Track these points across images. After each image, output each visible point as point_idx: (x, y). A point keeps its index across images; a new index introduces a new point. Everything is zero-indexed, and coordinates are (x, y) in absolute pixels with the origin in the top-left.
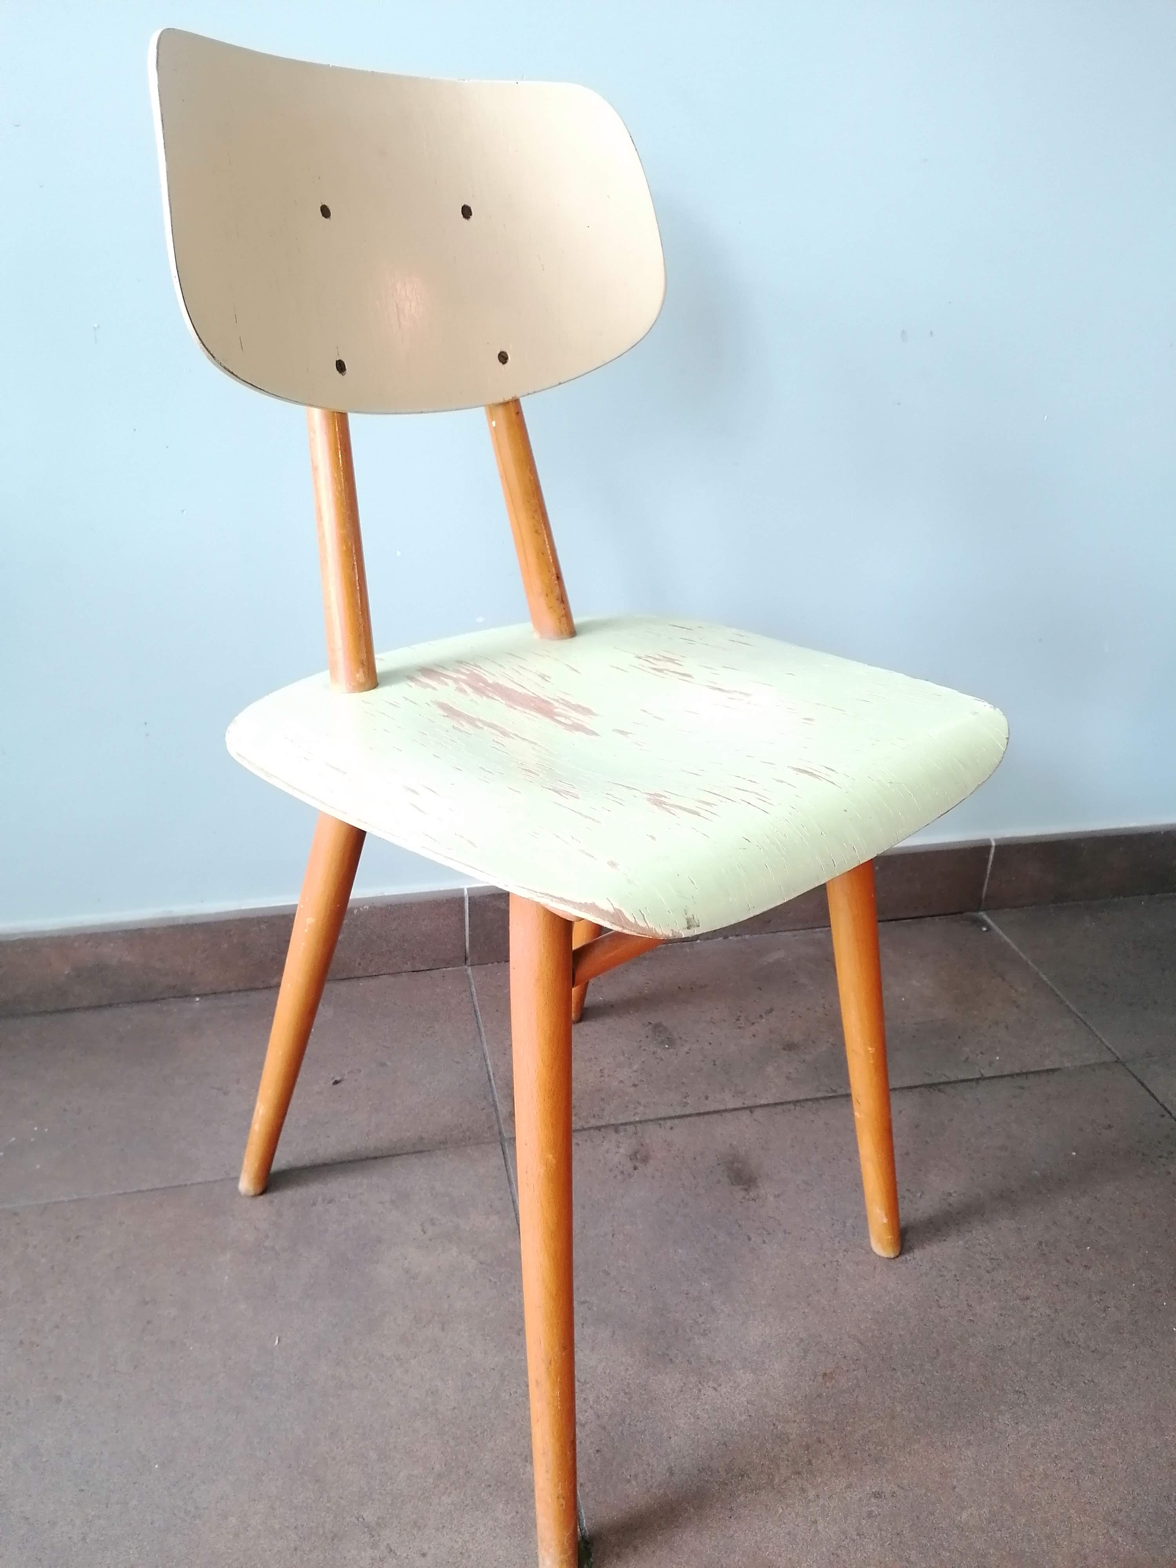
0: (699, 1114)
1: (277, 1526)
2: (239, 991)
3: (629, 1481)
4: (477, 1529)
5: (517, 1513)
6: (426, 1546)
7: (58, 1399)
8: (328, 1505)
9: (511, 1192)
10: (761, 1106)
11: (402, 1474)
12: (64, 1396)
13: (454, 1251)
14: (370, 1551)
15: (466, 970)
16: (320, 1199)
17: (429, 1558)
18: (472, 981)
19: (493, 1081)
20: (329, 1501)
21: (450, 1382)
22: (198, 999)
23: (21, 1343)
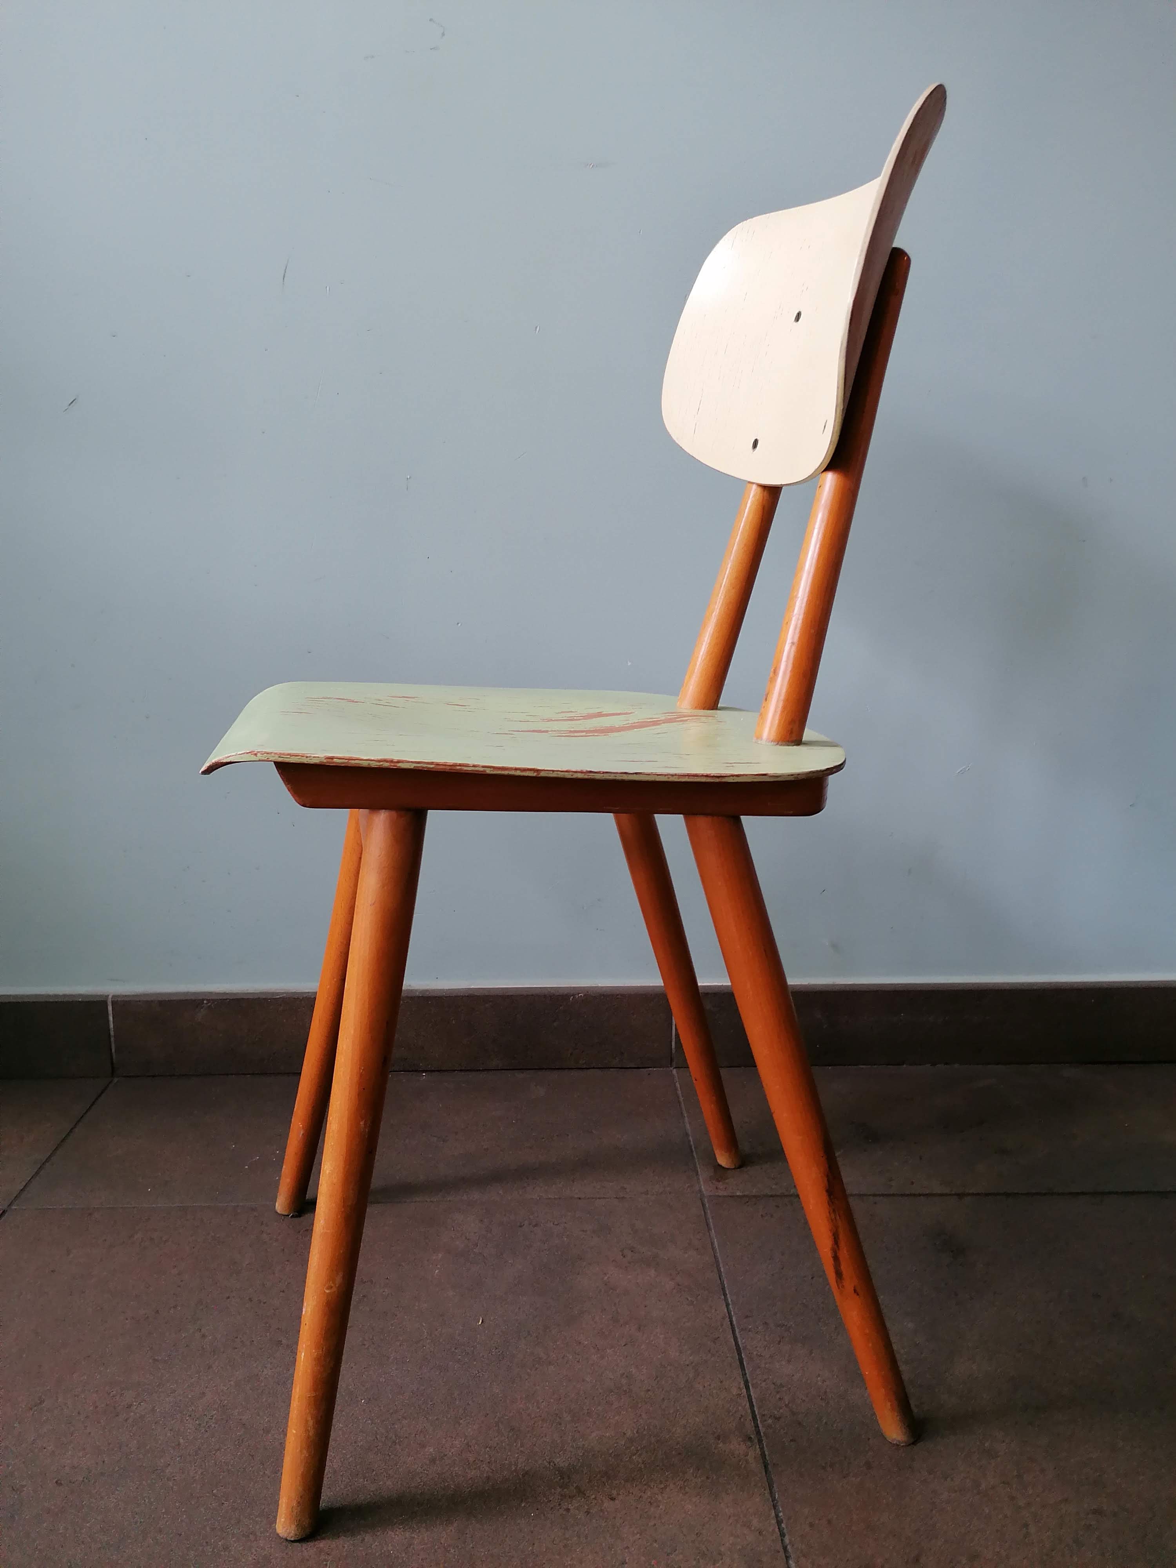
0: (902, 1195)
1: (471, 1460)
2: (461, 1070)
3: (824, 1468)
4: (666, 1487)
5: (708, 1478)
6: (614, 1492)
7: (280, 1342)
8: (522, 1449)
9: (710, 1236)
10: (969, 1194)
11: (594, 1435)
12: (284, 1341)
13: (653, 1273)
14: (559, 1490)
15: (671, 1071)
16: (526, 1223)
17: (617, 1502)
18: (676, 1079)
19: (694, 1153)
20: (522, 1446)
21: (645, 1371)
22: (424, 1074)
23: (250, 1300)
